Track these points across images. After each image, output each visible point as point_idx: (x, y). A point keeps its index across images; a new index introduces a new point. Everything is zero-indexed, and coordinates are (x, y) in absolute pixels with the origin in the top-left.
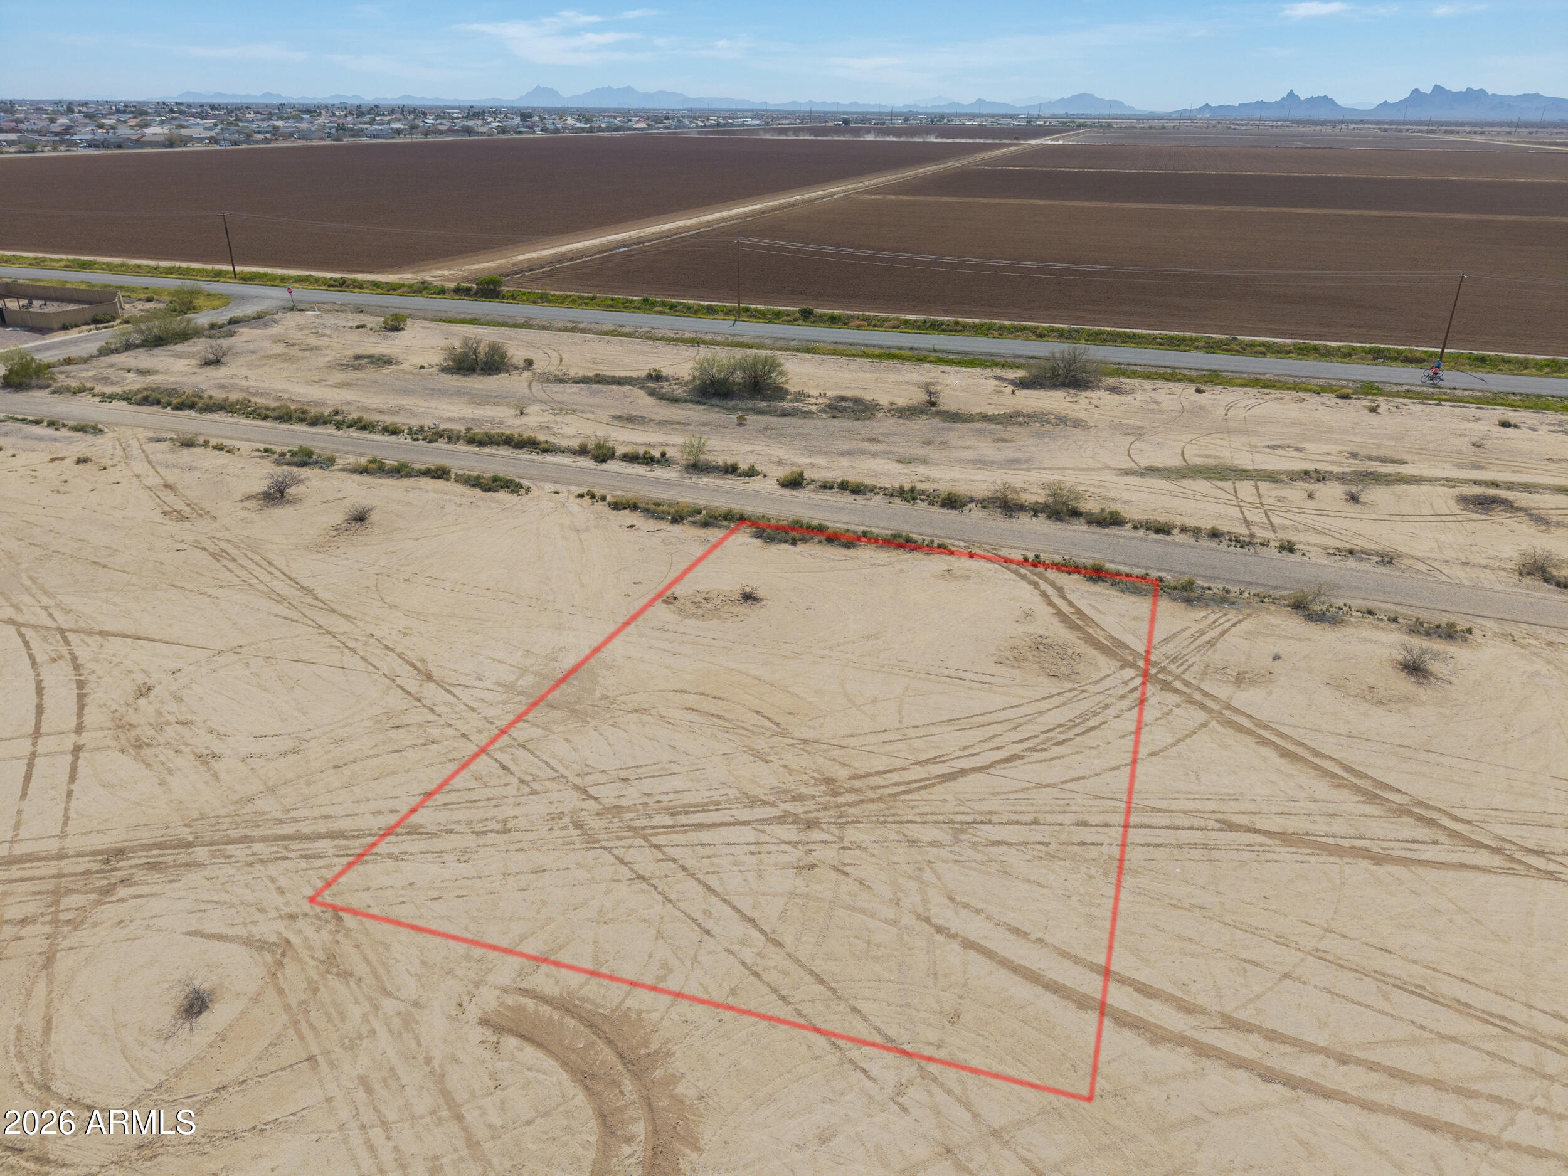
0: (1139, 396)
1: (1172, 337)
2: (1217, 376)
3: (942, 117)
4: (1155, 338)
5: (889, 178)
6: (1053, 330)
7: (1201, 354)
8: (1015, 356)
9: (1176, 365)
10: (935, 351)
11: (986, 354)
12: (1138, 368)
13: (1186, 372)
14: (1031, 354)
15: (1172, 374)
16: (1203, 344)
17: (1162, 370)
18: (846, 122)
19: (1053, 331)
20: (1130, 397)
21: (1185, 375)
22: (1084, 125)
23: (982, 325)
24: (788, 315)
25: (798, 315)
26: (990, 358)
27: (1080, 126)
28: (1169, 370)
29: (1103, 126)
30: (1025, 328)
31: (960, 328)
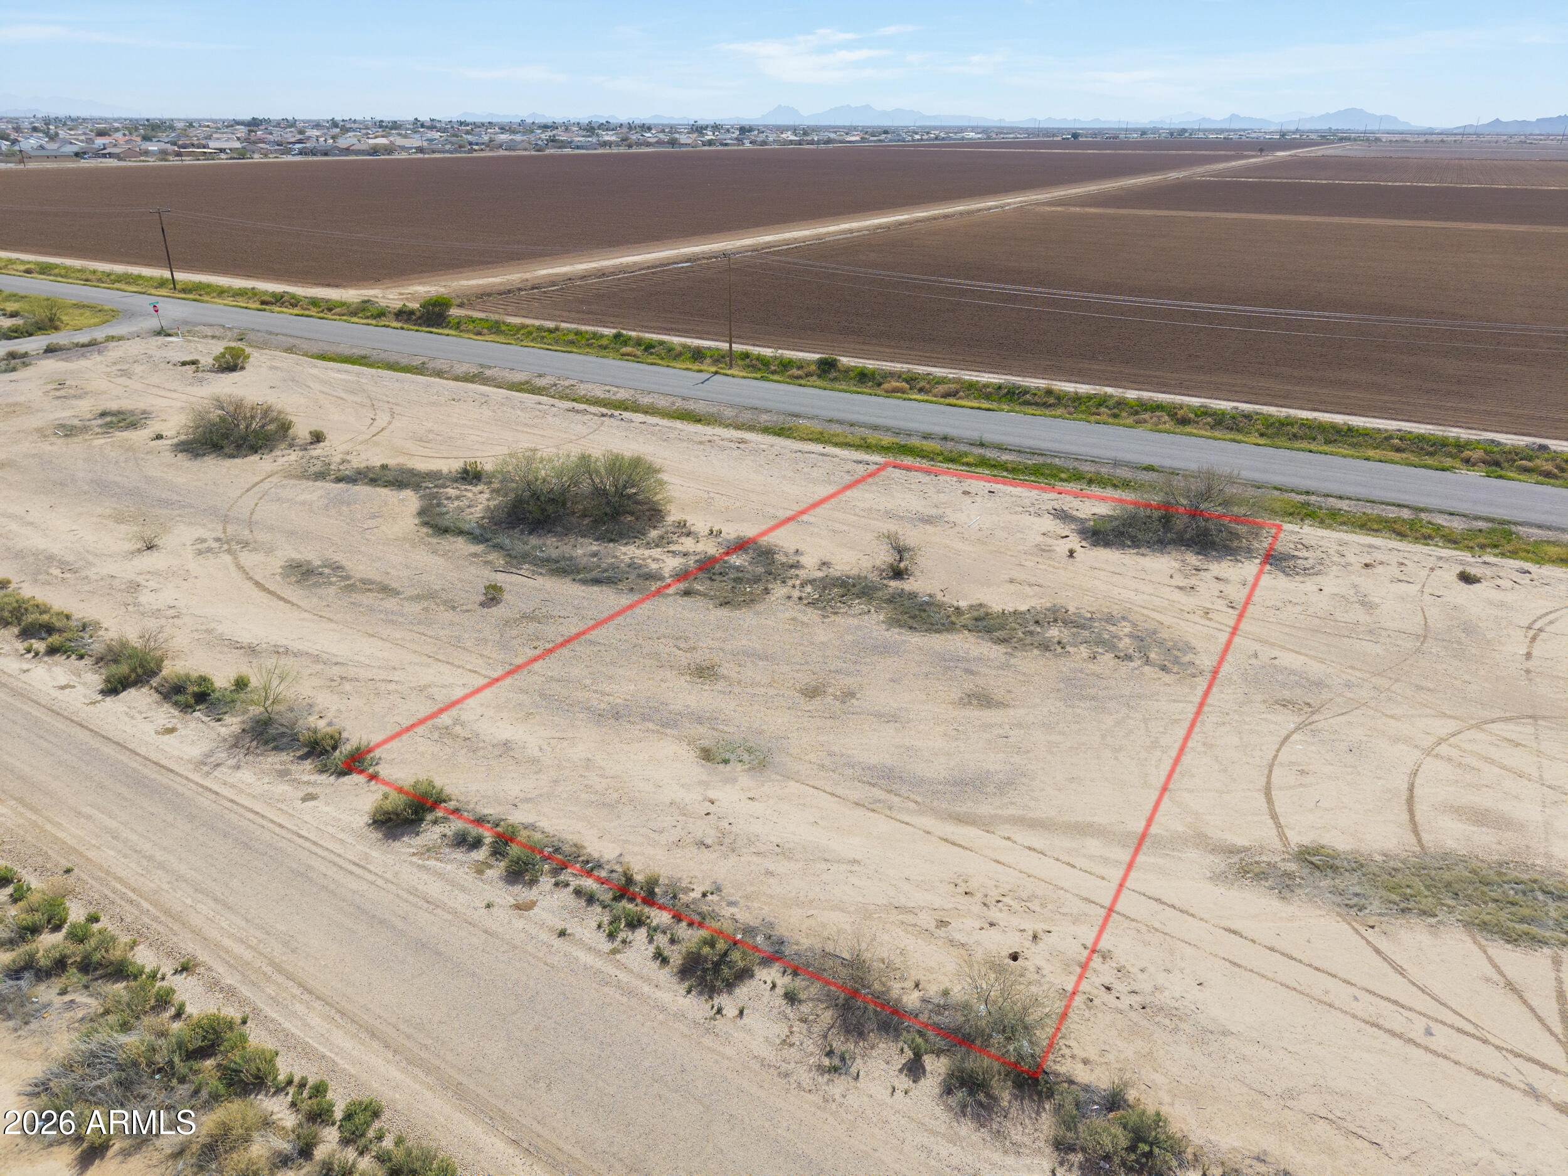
0: (1332, 583)
1: (1421, 438)
2: (1508, 535)
3: (1184, 131)
4: (1389, 438)
5: (1087, 189)
6: (1205, 412)
7: (1474, 477)
8: (1116, 464)
9: (1422, 501)
10: (982, 445)
11: (1067, 456)
12: (1344, 505)
13: (1440, 520)
14: (1147, 460)
15: (1412, 524)
16: (1478, 454)
17: (1392, 513)
18: (1075, 136)
19: (1205, 414)
20: (1310, 585)
21: (1438, 528)
22: (1348, 139)
23: (1090, 398)
24: (800, 367)
25: (813, 368)
26: (1071, 464)
27: (1341, 139)
28: (1406, 514)
29: (1370, 139)
30: (1159, 407)
31: (1052, 401)
